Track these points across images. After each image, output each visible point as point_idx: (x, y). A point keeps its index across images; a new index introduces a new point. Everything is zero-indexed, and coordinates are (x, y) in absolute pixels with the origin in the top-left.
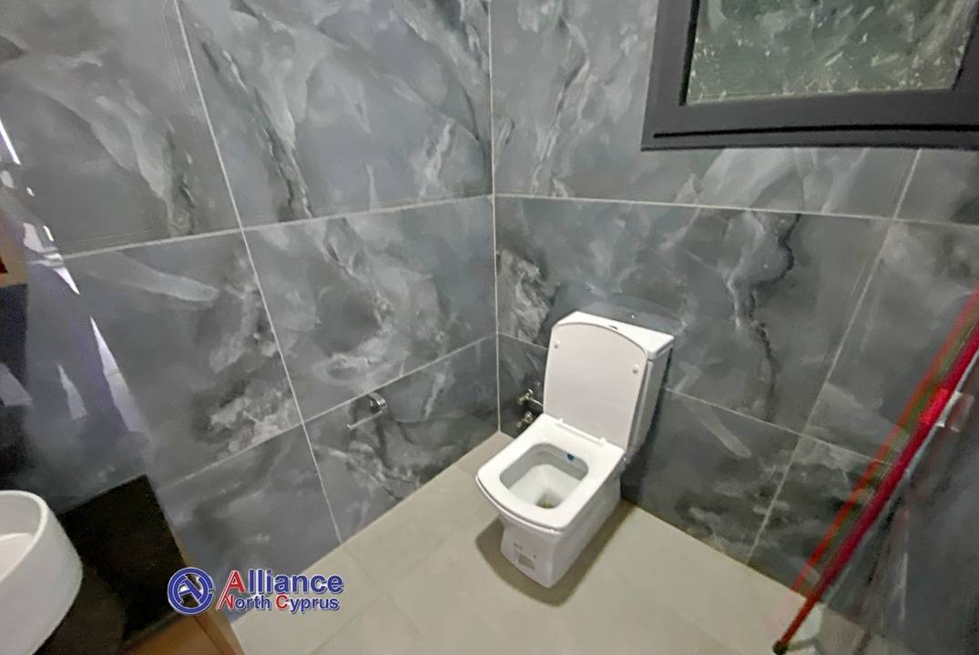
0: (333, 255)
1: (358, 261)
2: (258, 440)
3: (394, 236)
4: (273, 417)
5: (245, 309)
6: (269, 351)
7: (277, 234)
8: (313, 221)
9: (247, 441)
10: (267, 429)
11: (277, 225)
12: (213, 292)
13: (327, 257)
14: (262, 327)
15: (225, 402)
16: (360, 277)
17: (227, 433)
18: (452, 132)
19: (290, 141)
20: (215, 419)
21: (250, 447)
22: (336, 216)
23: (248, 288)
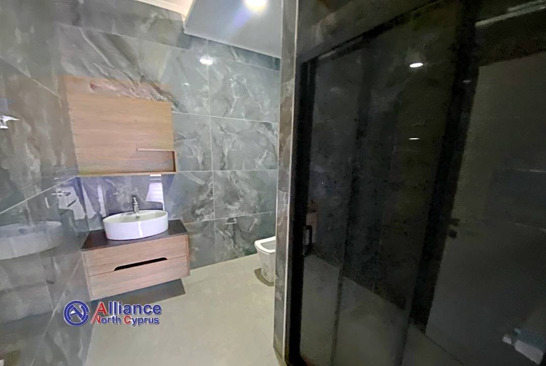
0: (231, 179)
1: (237, 181)
2: (204, 220)
3: (247, 177)
4: (208, 215)
5: (209, 188)
6: (211, 199)
7: (219, 173)
8: (228, 171)
9: (201, 220)
10: (206, 219)
11: (220, 171)
12: (204, 183)
13: (229, 179)
14: (211, 193)
15: (199, 208)
16: (236, 185)
17: (198, 216)
18: (267, 153)
19: (226, 154)
20: (196, 211)
21: (201, 221)
22: (233, 171)
23: (211, 184)
